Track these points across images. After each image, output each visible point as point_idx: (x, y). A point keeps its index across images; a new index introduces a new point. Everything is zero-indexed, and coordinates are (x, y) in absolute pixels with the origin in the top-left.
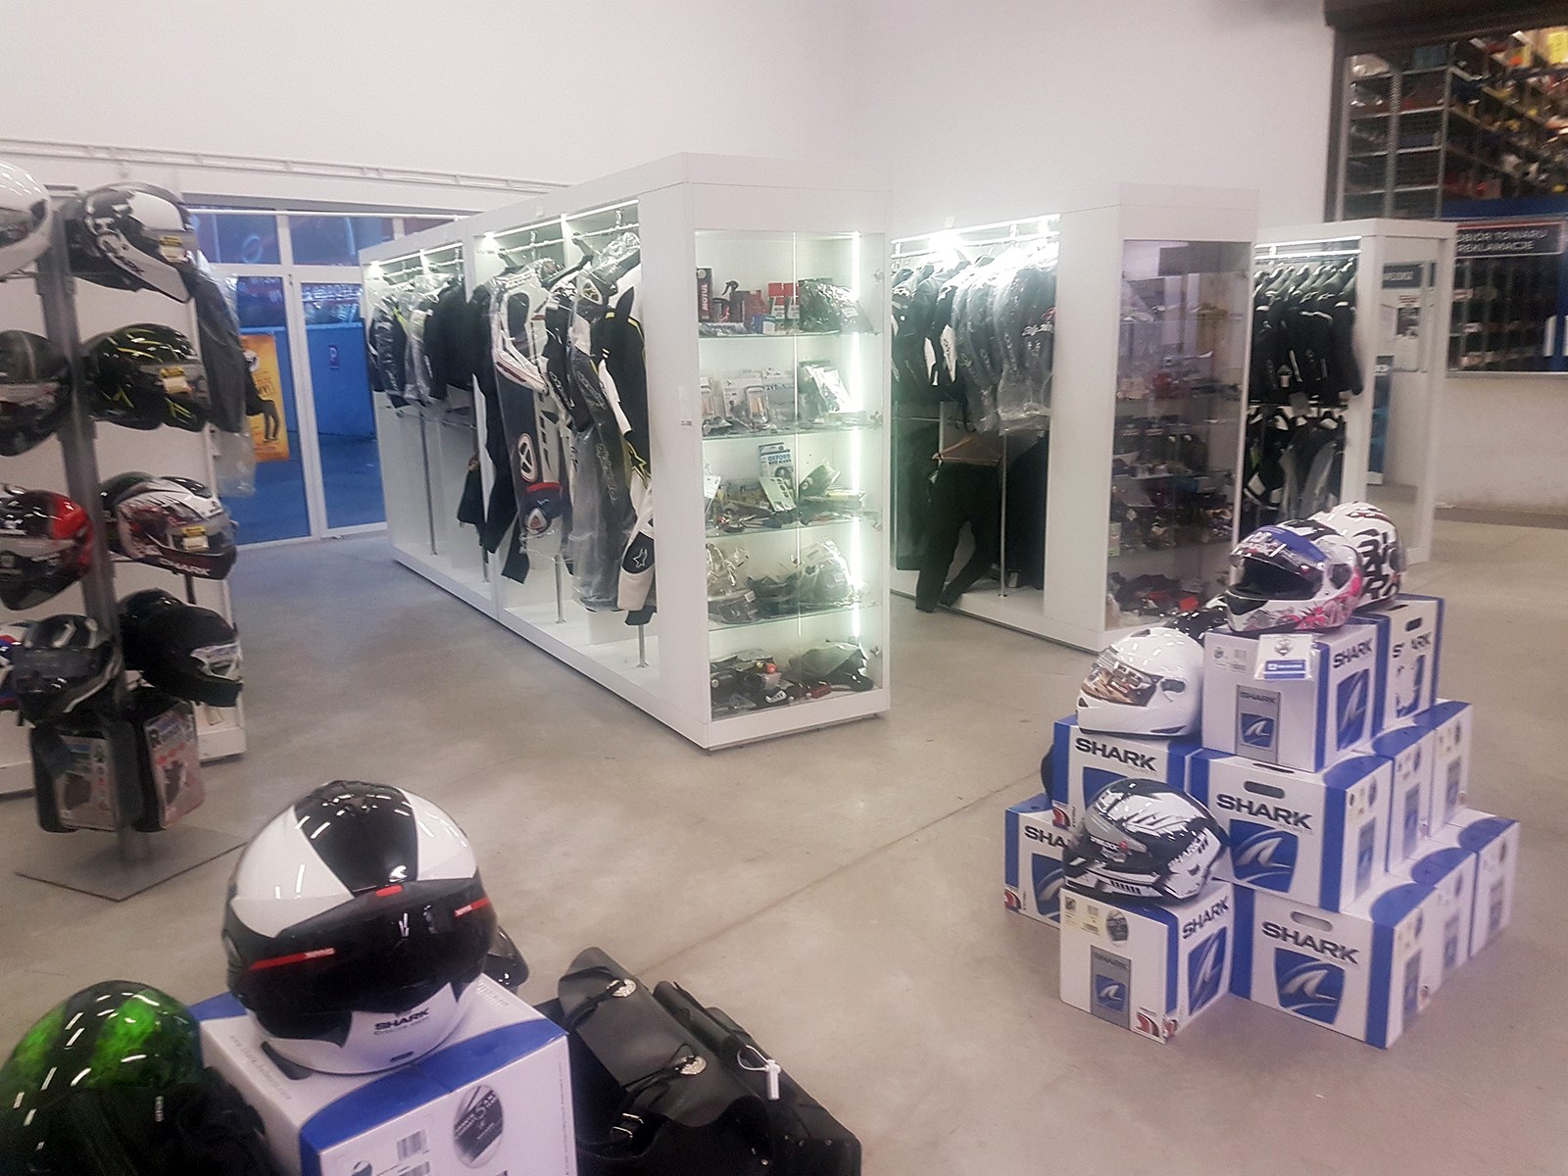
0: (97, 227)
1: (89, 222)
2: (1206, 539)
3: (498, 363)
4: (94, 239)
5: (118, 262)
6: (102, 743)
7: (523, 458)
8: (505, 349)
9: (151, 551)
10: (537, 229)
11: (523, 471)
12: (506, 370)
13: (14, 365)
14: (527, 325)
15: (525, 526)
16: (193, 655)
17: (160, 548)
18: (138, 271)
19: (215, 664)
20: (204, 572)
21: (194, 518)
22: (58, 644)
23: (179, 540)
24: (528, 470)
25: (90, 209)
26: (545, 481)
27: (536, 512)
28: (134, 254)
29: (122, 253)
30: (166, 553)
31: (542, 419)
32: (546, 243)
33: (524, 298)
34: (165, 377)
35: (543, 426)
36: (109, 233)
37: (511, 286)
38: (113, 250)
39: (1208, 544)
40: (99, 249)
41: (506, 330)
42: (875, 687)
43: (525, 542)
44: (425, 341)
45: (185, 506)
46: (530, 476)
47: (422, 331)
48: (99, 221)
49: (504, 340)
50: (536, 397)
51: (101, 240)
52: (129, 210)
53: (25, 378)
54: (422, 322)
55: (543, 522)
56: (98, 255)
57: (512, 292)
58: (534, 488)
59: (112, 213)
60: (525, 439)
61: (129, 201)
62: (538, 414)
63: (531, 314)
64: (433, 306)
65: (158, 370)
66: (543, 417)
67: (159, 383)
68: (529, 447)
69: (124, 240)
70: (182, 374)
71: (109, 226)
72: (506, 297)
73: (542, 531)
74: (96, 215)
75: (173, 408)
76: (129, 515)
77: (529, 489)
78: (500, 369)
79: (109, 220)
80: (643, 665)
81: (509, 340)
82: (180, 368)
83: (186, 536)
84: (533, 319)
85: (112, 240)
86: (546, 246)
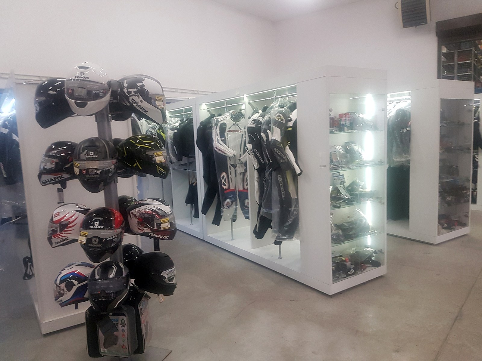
0: (129, 93)
1: (125, 90)
2: (462, 201)
3: (216, 148)
4: (127, 98)
5: (138, 108)
6: (125, 318)
7: (223, 181)
8: (218, 143)
9: (146, 230)
10: (227, 100)
11: (222, 185)
12: (219, 150)
13: (100, 152)
14: (226, 134)
15: (223, 205)
16: (162, 275)
17: (151, 229)
18: (146, 111)
19: (170, 277)
20: (166, 237)
21: (164, 215)
22: (111, 276)
23: (159, 225)
24: (225, 185)
25: (125, 85)
26: (231, 189)
27: (228, 200)
28: (145, 104)
29: (140, 104)
30: (153, 231)
31: (230, 167)
32: (232, 105)
33: (224, 124)
34: (156, 156)
35: (230, 169)
36: (135, 95)
37: (221, 120)
38: (136, 103)
39: (463, 203)
40: (129, 102)
41: (219, 136)
42: (381, 265)
43: (223, 211)
44: (173, 141)
45: (161, 210)
46: (226, 187)
47: (173, 137)
48: (130, 90)
49: (218, 139)
50: (228, 159)
51: (130, 98)
52: (143, 86)
53: (106, 158)
54: (172, 135)
55: (230, 203)
56: (128, 105)
57: (221, 122)
58: (228, 191)
59: (136, 87)
60: (224, 174)
61: (143, 82)
62: (229, 165)
63: (227, 130)
64: (177, 129)
65: (154, 153)
66: (231, 166)
67: (154, 159)
68: (225, 177)
69: (141, 98)
70: (162, 155)
71: (134, 92)
72: (219, 125)
73: (229, 207)
74: (128, 88)
75: (158, 169)
76: (137, 215)
77: (225, 192)
78: (216, 150)
79: (135, 90)
80: (280, 258)
81: (219, 139)
82: (161, 152)
83: (162, 223)
84: (228, 132)
85: (136, 98)
86: (233, 106)
